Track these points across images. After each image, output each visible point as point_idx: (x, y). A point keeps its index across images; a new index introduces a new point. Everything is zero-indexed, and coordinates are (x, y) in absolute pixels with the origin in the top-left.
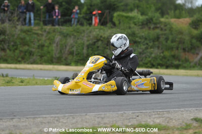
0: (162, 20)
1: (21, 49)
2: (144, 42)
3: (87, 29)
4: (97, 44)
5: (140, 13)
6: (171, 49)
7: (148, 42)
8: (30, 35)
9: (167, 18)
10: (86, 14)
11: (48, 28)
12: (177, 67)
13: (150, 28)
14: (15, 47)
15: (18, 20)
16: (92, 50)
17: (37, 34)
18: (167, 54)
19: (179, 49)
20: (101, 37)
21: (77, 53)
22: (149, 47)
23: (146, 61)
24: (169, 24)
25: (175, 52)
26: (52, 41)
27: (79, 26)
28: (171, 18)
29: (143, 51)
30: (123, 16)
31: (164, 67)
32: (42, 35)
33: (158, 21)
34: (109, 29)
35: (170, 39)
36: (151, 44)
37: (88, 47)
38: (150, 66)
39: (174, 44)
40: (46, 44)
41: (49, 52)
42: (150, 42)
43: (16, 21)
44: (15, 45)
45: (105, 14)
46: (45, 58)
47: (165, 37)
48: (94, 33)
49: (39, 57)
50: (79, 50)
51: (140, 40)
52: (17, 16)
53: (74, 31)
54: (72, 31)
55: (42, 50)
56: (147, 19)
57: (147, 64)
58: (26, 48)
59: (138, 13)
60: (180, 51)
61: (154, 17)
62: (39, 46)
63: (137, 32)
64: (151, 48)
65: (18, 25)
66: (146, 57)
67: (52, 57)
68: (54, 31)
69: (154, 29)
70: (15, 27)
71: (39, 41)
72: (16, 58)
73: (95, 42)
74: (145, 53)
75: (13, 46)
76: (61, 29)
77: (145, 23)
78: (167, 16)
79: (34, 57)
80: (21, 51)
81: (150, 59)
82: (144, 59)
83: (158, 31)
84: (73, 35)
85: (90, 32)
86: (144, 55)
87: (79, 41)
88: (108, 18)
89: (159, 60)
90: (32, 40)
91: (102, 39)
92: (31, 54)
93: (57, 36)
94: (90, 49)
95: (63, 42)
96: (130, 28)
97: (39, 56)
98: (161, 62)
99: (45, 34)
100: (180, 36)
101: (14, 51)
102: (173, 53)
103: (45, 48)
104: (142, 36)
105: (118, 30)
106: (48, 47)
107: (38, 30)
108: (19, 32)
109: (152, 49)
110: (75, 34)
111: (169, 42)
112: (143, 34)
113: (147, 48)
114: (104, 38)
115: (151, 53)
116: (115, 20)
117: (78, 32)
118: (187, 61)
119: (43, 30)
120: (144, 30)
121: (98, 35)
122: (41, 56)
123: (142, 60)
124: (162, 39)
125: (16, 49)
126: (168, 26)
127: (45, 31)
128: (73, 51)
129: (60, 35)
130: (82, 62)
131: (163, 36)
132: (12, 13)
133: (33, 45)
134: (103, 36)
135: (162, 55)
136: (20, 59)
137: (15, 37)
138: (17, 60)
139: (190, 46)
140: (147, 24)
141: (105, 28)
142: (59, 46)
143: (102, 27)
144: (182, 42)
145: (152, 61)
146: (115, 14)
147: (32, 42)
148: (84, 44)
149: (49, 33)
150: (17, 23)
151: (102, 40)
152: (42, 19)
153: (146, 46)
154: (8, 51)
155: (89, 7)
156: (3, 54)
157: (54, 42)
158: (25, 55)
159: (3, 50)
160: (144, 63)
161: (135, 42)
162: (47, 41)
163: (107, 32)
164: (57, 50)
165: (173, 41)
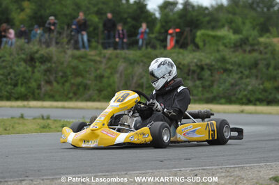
1: (73, 81)
5: (231, 31)
6: (274, 78)
7: (243, 70)
8: (85, 62)
9: (268, 37)
10: (160, 33)
11: (109, 52)
13: (245, 51)
14: (65, 79)
15: (68, 42)
17: (94, 61)
18: (268, 85)
20: (180, 63)
21: (148, 85)
22: (244, 77)
23: (240, 97)
24: (271, 45)
26: (114, 70)
27: (149, 50)
28: (274, 37)
29: (236, 82)
30: (208, 36)
31: (265, 103)
32: (101, 62)
33: (256, 42)
34: (190, 53)
35: (273, 65)
36: (247, 73)
38: (246, 102)
39: (278, 72)
40: (106, 74)
41: (110, 85)
42: (246, 70)
43: (65, 43)
44: (65, 76)
45: (185, 33)
46: (105, 93)
47: (265, 62)
49: (96, 92)
51: (231, 67)
52: (67, 37)
53: (144, 56)
54: (140, 57)
55: (101, 82)
56: (241, 39)
57: (241, 99)
58: (79, 80)
59: (228, 31)
61: (251, 36)
62: (96, 77)
63: (228, 57)
64: (247, 77)
65: (68, 49)
66: (240, 91)
68: (117, 57)
69: (250, 52)
70: (65, 52)
71: (96, 70)
72: (66, 93)
74: (239, 85)
75: (62, 77)
76: (126, 53)
77: (238, 44)
78: (268, 35)
79: (90, 92)
80: (72, 85)
81: (246, 93)
82: (238, 93)
83: (255, 55)
84: (142, 61)
86: (237, 88)
88: (189, 39)
89: (257, 93)
90: (87, 69)
91: (180, 66)
92: (86, 87)
93: (119, 64)
95: (129, 71)
96: (218, 51)
97: (97, 90)
98: (260, 96)
99: (104, 61)
101: (63, 84)
102: (276, 84)
103: (105, 80)
104: (235, 62)
106: (109, 78)
107: (95, 55)
108: (70, 59)
109: (248, 80)
110: (145, 60)
111: (271, 69)
112: (236, 59)
113: (241, 78)
114: (184, 65)
115: (247, 85)
116: (198, 40)
119: (102, 55)
120: (237, 53)
122: (100, 91)
123: (235, 95)
124: (261, 66)
125: (66, 81)
126: (270, 48)
127: (104, 57)
128: (143, 83)
129: (125, 62)
131: (263, 62)
132: (60, 33)
133: (88, 76)
134: (182, 63)
135: (261, 87)
136: (71, 95)
137: (65, 65)
138: (67, 96)
140: (241, 45)
141: (185, 52)
142: (123, 76)
143: (181, 50)
145: (249, 96)
146: (199, 33)
147: (87, 72)
149: (109, 59)
150: (67, 46)
152: (101, 41)
153: (240, 75)
154: (55, 84)
155: (164, 24)
156: (48, 88)
157: (116, 72)
158: (78, 89)
159: (49, 82)
160: (237, 98)
161: (226, 70)
162: (107, 70)
163: (189, 58)
164: (120, 82)
165: (276, 68)
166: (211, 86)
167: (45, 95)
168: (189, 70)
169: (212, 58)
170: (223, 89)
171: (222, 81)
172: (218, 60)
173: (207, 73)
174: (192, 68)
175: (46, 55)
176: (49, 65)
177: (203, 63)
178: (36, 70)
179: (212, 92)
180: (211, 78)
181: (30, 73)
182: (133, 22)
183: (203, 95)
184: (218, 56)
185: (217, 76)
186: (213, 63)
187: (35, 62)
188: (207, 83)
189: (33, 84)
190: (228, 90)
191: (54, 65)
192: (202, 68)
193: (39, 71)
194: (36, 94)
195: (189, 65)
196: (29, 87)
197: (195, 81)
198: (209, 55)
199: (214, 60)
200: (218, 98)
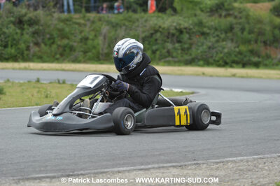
1: (59, 43)
2: (214, 33)
3: (142, 17)
4: (154, 37)
6: (249, 42)
7: (219, 33)
8: (70, 25)
9: (241, 2)
11: (93, 15)
12: (256, 65)
13: (220, 16)
14: (52, 41)
15: (55, 6)
16: (149, 44)
17: (79, 24)
18: (243, 48)
19: (259, 42)
20: (160, 27)
22: (221, 40)
23: (217, 59)
24: (245, 10)
25: (253, 46)
26: (97, 33)
27: (131, 14)
28: (247, 3)
29: (213, 45)
31: (241, 65)
32: (85, 25)
33: (231, 7)
34: (169, 17)
35: (247, 29)
36: (223, 36)
37: (144, 40)
38: (223, 64)
39: (252, 36)
40: (91, 37)
41: (94, 47)
42: (221, 34)
43: (51, 7)
44: (52, 38)
46: (90, 54)
47: (240, 27)
48: (151, 23)
49: (81, 53)
51: (208, 31)
52: (53, 1)
53: (125, 19)
54: (122, 20)
55: (86, 44)
56: (217, 4)
57: (218, 61)
58: (65, 42)
60: (260, 44)
61: (226, 1)
62: (81, 39)
63: (204, 21)
64: (223, 40)
65: (54, 12)
66: (217, 53)
67: (98, 53)
68: (100, 20)
69: (226, 16)
70: (51, 15)
71: (81, 32)
72: (53, 54)
73: (152, 34)
74: (216, 48)
75: (49, 39)
76: (108, 17)
77: (214, 9)
79: (76, 53)
80: (59, 46)
81: (222, 55)
82: (214, 55)
83: (230, 19)
84: (124, 25)
85: (146, 21)
86: (215, 50)
89: (233, 56)
90: (73, 32)
91: (161, 30)
92: (72, 49)
93: (103, 26)
94: (146, 42)
96: (195, 15)
97: (82, 51)
98: (236, 59)
99: (89, 24)
100: (259, 26)
101: (50, 46)
102: (250, 48)
103: (90, 42)
104: (212, 26)
105: (180, 18)
106: (93, 40)
107: (80, 19)
108: (56, 22)
109: (224, 43)
110: (127, 23)
111: (245, 33)
112: (213, 23)
113: (218, 41)
114: (164, 29)
115: (224, 48)
116: (176, 5)
117: (130, 21)
118: (268, 57)
119: (86, 18)
120: (213, 18)
121: (156, 24)
122: (85, 52)
124: (237, 29)
125: (53, 43)
127: (89, 20)
129: (108, 25)
131: (238, 26)
133: (73, 38)
134: (163, 26)
135: (237, 50)
136: (58, 56)
137: (52, 27)
138: (54, 57)
139: (272, 38)
140: (217, 10)
141: (165, 16)
142: (107, 39)
143: (160, 14)
144: (261, 33)
145: (225, 58)
147: (72, 34)
148: (138, 36)
149: (93, 22)
150: (53, 10)
151: (161, 32)
152: (84, 5)
153: (216, 38)
154: (43, 45)
156: (37, 49)
157: (100, 34)
158: (65, 50)
159: (37, 44)
160: (214, 60)
161: (203, 34)
162: (91, 33)
163: (168, 21)
164: (104, 45)
165: (251, 32)
166: (189, 49)
167: (33, 56)
168: (169, 33)
169: (191, 22)
170: (201, 52)
171: (200, 44)
172: (196, 24)
173: (185, 37)
174: (171, 31)
175: (33, 17)
176: (37, 27)
177: (182, 26)
178: (24, 32)
179: (191, 55)
180: (189, 41)
181: (19, 35)
183: (182, 56)
184: (195, 20)
185: (195, 39)
186: (191, 27)
187: (24, 25)
188: (186, 46)
189: (23, 46)
190: (205, 52)
191: (41, 28)
192: (181, 32)
193: (27, 33)
194: (25, 55)
195: (168, 29)
196: (19, 48)
197: (174, 44)
198: (187, 19)
199: (192, 24)
200: (196, 60)
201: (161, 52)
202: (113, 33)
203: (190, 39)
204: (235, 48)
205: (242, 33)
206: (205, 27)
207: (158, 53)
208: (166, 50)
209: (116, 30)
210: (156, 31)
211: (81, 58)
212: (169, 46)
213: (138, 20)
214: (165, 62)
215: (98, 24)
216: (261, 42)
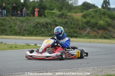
0: (69, 14)
1: (1, 28)
4: (37, 26)
5: (58, 11)
6: (73, 28)
7: (62, 25)
8: (5, 21)
9: (71, 13)
10: (31, 11)
11: (14, 18)
12: (76, 37)
13: (62, 18)
16: (35, 29)
17: (9, 21)
18: (71, 30)
19: (77, 28)
20: (39, 22)
24: (72, 16)
25: (75, 30)
27: (28, 17)
28: (73, 13)
30: (49, 12)
31: (70, 37)
32: (11, 21)
33: (66, 15)
34: (43, 18)
37: (33, 27)
39: (75, 26)
40: (13, 26)
41: (14, 30)
45: (41, 12)
46: (13, 32)
47: (70, 22)
49: (9, 32)
50: (29, 29)
51: (58, 24)
53: (26, 19)
54: (25, 20)
55: (11, 28)
56: (61, 14)
58: (3, 27)
60: (78, 29)
61: (65, 13)
62: (9, 27)
63: (56, 20)
67: (16, 32)
68: (17, 19)
69: (64, 18)
71: (9, 24)
73: (36, 25)
76: (20, 18)
77: (60, 15)
78: (71, 12)
79: (7, 32)
83: (66, 20)
84: (26, 21)
85: (34, 20)
87: (29, 25)
90: (6, 24)
91: (40, 23)
92: (6, 30)
93: (18, 22)
94: (34, 28)
96: (53, 18)
98: (68, 34)
99: (12, 21)
100: (77, 22)
102: (74, 30)
103: (13, 28)
104: (59, 22)
105: (47, 19)
106: (14, 27)
107: (9, 19)
110: (27, 21)
111: (72, 25)
112: (60, 21)
114: (41, 23)
116: (45, 14)
117: (28, 20)
118: (81, 34)
119: (11, 19)
120: (60, 19)
121: (38, 21)
122: (11, 32)
126: (72, 17)
127: (12, 19)
128: (26, 29)
129: (20, 21)
130: (30, 34)
133: (6, 26)
135: (69, 31)
136: (1, 33)
139: (82, 27)
140: (61, 16)
141: (41, 18)
142: (19, 27)
143: (40, 17)
144: (78, 25)
146: (46, 11)
148: (31, 26)
149: (14, 20)
151: (40, 24)
152: (11, 14)
155: (33, 8)
157: (17, 25)
158: (3, 31)
162: (13, 24)
163: (42, 20)
164: (18, 29)
165: (74, 24)
166: (51, 30)
168: (43, 24)
169: (51, 20)
172: (53, 21)
173: (49, 26)
174: (44, 24)
177: (48, 22)
179: (51, 33)
182: (22, 7)
183: (48, 33)
184: (53, 19)
186: (51, 22)
188: (49, 29)
192: (47, 24)
195: (43, 23)
197: (45, 29)
198: (50, 19)
199: (51, 21)
200: (53, 35)
201: (40, 32)
202: (22, 24)
203: (51, 27)
204: (68, 30)
205: (71, 25)
206: (57, 22)
207: (39, 32)
208: (41, 31)
209: (23, 23)
210: (38, 24)
211: (9, 34)
212: (43, 29)
213: (31, 20)
214: (41, 35)
215: (16, 21)
216: (78, 28)
